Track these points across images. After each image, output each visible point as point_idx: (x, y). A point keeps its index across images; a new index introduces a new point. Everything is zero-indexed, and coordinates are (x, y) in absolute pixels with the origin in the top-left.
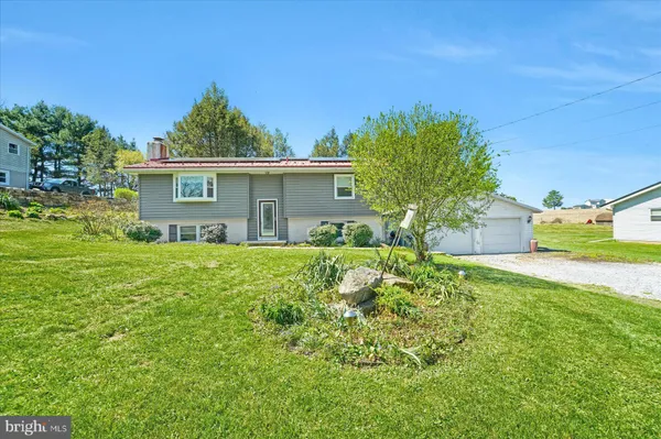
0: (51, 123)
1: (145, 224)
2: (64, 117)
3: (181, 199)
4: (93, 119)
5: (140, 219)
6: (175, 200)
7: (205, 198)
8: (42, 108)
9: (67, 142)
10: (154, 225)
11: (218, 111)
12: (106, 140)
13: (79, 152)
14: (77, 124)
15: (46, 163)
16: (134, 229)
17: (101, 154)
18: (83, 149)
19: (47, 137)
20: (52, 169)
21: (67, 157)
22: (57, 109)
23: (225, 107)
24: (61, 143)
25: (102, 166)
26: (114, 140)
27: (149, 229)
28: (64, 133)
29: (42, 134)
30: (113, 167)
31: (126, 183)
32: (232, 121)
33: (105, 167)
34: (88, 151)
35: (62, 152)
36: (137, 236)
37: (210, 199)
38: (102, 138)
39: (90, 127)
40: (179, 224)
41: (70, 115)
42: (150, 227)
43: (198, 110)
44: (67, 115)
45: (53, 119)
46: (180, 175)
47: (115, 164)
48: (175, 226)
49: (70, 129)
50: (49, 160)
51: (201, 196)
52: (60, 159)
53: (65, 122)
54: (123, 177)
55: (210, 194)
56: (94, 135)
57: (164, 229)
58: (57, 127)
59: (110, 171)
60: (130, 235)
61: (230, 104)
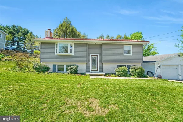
0: (16, 31)
1: (43, 64)
2: (20, 29)
3: (58, 53)
4: (29, 30)
5: (41, 62)
6: (56, 54)
7: (69, 53)
8: (14, 26)
9: (21, 36)
10: (47, 65)
11: (68, 26)
12: (32, 36)
13: (24, 40)
14: (24, 31)
15: (15, 43)
16: (38, 67)
17: (31, 40)
18: (26, 39)
19: (15, 35)
20: (16, 45)
21: (21, 41)
22: (18, 26)
23: (70, 24)
24: (19, 37)
25: (31, 44)
26: (35, 36)
27: (44, 67)
28: (20, 34)
29: (14, 34)
30: (34, 44)
31: (38, 49)
32: (72, 29)
33: (32, 44)
34: (27, 39)
35: (20, 40)
36: (39, 70)
37: (71, 54)
38: (31, 35)
39: (28, 32)
40: (57, 64)
41: (22, 28)
42: (45, 66)
43: (62, 25)
44: (21, 28)
45: (17, 30)
46: (58, 43)
47: (35, 43)
48: (56, 65)
49: (22, 33)
50: (15, 42)
51: (67, 52)
52: (19, 42)
53: (20, 30)
54: (37, 47)
55: (71, 52)
56: (29, 34)
57: (51, 66)
58: (18, 32)
59: (33, 45)
60: (35, 69)
61: (71, 24)
